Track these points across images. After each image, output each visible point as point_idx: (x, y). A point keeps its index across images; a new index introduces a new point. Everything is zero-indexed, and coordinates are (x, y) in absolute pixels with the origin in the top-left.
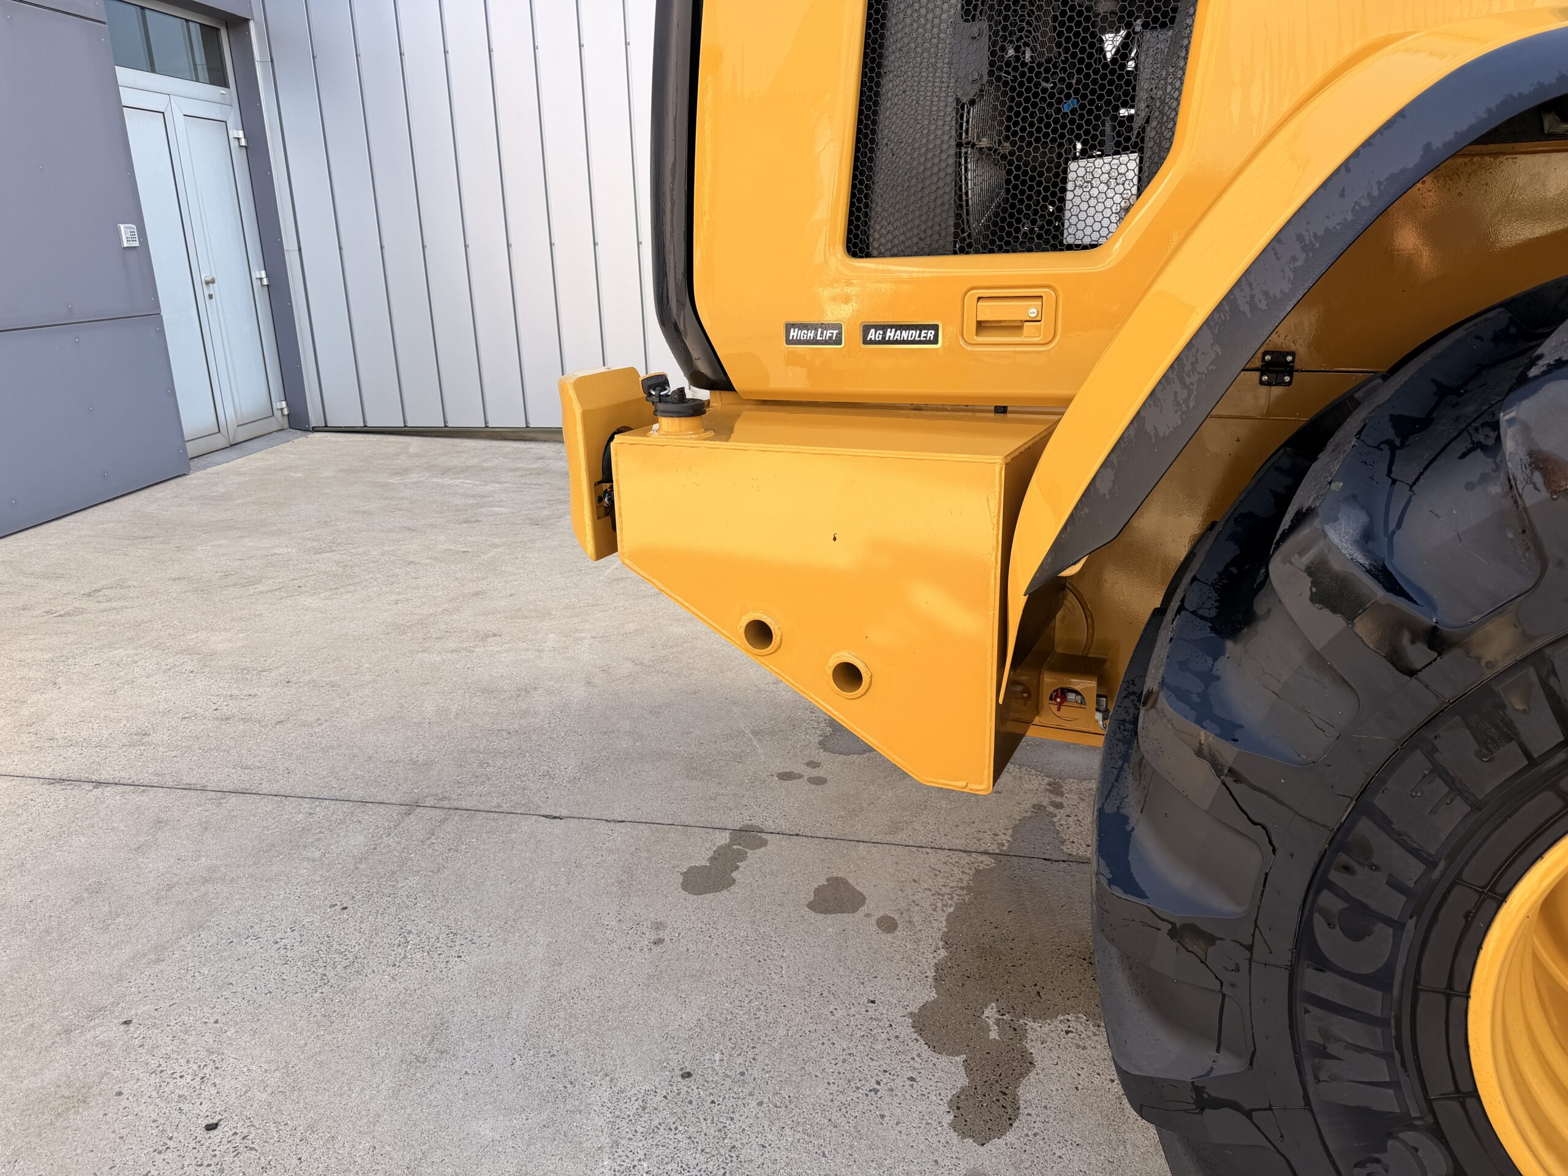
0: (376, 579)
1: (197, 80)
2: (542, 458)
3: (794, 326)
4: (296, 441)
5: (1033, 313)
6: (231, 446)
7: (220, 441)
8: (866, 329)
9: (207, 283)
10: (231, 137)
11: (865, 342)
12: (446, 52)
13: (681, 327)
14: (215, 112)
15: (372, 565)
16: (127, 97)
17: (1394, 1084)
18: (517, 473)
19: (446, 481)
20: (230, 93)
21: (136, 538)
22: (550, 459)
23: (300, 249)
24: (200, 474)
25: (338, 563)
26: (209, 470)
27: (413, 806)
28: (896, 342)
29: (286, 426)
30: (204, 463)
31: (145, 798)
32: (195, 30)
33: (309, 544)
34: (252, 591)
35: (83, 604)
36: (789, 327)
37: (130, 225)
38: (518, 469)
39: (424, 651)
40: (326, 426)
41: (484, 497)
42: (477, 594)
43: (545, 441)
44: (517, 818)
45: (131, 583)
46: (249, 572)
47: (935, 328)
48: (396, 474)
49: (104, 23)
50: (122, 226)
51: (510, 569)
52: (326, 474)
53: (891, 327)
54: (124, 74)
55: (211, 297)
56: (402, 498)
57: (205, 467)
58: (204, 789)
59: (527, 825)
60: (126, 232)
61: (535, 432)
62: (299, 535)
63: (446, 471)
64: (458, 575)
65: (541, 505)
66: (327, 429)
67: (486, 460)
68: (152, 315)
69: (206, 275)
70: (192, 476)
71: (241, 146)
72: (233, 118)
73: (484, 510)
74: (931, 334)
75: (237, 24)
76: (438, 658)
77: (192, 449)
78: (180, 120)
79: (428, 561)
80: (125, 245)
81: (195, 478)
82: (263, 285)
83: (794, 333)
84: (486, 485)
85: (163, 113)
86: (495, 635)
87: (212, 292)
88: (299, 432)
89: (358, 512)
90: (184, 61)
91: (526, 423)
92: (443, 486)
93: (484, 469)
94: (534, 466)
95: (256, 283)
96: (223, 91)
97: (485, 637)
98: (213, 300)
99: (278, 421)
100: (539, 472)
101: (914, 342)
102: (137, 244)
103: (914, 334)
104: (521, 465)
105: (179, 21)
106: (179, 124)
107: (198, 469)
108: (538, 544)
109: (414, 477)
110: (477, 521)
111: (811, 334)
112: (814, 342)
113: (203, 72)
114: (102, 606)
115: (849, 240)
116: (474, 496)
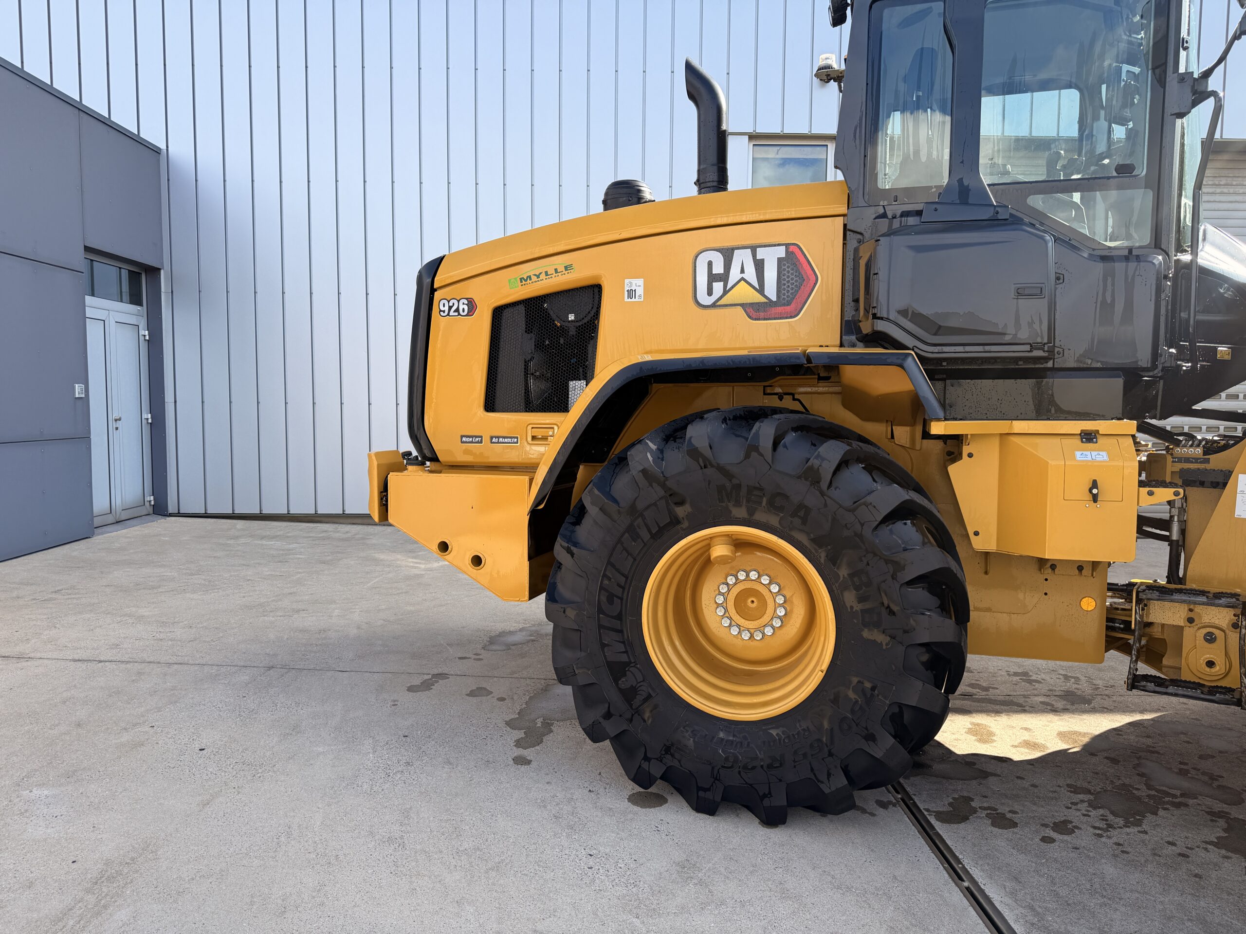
0: (229, 587)
1: (122, 301)
2: (326, 531)
3: (464, 436)
4: (158, 521)
5: (551, 433)
6: (117, 522)
7: (110, 519)
8: (492, 438)
9: (116, 420)
10: (140, 334)
11: (491, 443)
12: (283, 293)
13: (418, 436)
14: (133, 320)
15: (225, 581)
16: (89, 312)
17: (626, 652)
18: (310, 539)
19: (264, 542)
20: (142, 310)
21: (72, 567)
22: (331, 532)
23: (175, 402)
24: (100, 537)
25: (205, 580)
26: (104, 535)
27: (270, 668)
28: (503, 443)
29: (152, 512)
30: (101, 531)
31: (128, 665)
32: (125, 274)
33: (184, 571)
34: (156, 591)
35: (54, 596)
36: (462, 437)
37: (81, 385)
38: (310, 537)
39: (264, 616)
40: (179, 513)
41: (290, 550)
42: (291, 594)
43: (327, 523)
44: (324, 672)
45: (78, 587)
46: (151, 583)
47: (517, 438)
48: (231, 539)
49: (83, 273)
50: (77, 385)
51: (310, 583)
52: (185, 538)
53: (501, 437)
54: (89, 299)
55: (117, 429)
56: (237, 551)
57: (102, 534)
58: (159, 663)
59: (329, 674)
60: (78, 389)
61: (321, 517)
62: (177, 567)
63: (263, 538)
64: (279, 585)
65: (326, 554)
66: (179, 514)
67: (288, 532)
68: (86, 438)
69: (116, 415)
70: (95, 538)
71: (145, 340)
72: (143, 323)
73: (290, 556)
74: (516, 440)
75: (153, 272)
76: (273, 619)
77: (97, 521)
78: (113, 323)
79: (259, 579)
80: (77, 396)
81: (97, 539)
82: (148, 423)
83: (464, 439)
84: (290, 545)
85: (104, 321)
86: (304, 610)
87: (117, 426)
88: (160, 516)
89: (211, 557)
90: (115, 290)
91: (316, 511)
92: (262, 545)
93: (288, 537)
94: (320, 535)
95: (144, 422)
96: (139, 308)
97: (298, 611)
98: (118, 431)
99: (147, 508)
100: (323, 539)
101: (509, 443)
102: (83, 396)
103: (509, 440)
104: (311, 535)
105: (115, 268)
106: (112, 326)
107: (99, 534)
108: (326, 572)
109: (242, 541)
110: (286, 562)
111: (471, 439)
112: (472, 442)
113: (126, 296)
114: (66, 597)
115: (485, 406)
116: (283, 550)
